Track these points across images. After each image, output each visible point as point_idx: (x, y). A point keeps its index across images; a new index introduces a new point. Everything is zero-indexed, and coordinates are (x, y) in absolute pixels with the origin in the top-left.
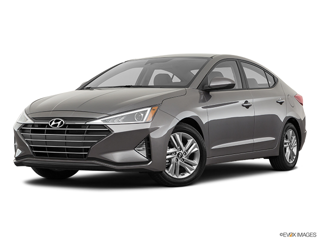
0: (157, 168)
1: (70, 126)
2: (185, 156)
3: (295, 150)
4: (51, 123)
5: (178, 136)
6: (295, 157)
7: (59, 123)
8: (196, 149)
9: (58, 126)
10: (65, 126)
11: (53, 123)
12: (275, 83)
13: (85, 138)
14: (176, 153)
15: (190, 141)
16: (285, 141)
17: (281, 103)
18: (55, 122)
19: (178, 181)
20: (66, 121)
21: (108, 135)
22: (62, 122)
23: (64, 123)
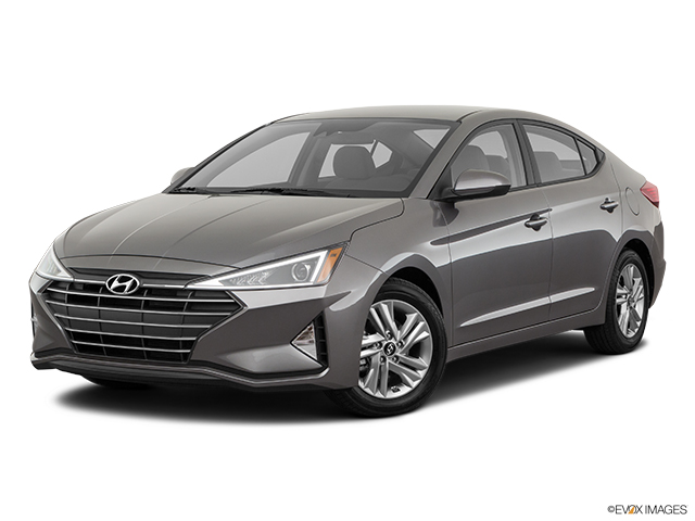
0: (340, 382)
1: (151, 292)
2: (400, 350)
3: (639, 309)
4: (110, 283)
5: (385, 308)
6: (639, 324)
7: (128, 284)
8: (425, 334)
9: (125, 292)
10: (141, 291)
11: (116, 284)
12: (599, 163)
13: (184, 320)
14: (381, 345)
15: (411, 318)
16: (619, 291)
17: (611, 210)
18: (120, 281)
19: (387, 404)
20: (142, 280)
21: (234, 312)
22: (135, 282)
23: (138, 284)
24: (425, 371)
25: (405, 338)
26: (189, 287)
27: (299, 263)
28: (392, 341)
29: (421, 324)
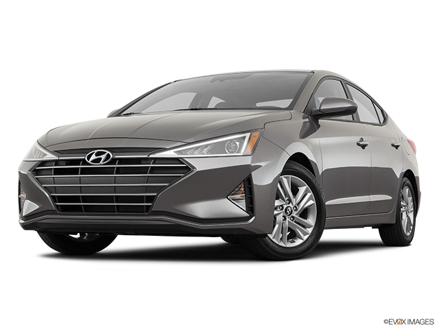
0: (259, 229)
1: (122, 161)
2: (295, 213)
3: (411, 216)
4: (89, 158)
5: (285, 181)
6: (411, 227)
7: (103, 157)
8: (311, 202)
9: (101, 162)
10: (113, 161)
11: (93, 157)
12: (385, 119)
13: (148, 180)
14: (283, 208)
15: (302, 190)
16: (401, 203)
17: (397, 147)
18: (97, 154)
19: (287, 251)
20: (114, 154)
21: (186, 174)
22: (108, 155)
23: (111, 156)
24: (312, 229)
25: (298, 204)
26: (151, 156)
27: (231, 140)
28: (290, 205)
29: (309, 195)
